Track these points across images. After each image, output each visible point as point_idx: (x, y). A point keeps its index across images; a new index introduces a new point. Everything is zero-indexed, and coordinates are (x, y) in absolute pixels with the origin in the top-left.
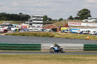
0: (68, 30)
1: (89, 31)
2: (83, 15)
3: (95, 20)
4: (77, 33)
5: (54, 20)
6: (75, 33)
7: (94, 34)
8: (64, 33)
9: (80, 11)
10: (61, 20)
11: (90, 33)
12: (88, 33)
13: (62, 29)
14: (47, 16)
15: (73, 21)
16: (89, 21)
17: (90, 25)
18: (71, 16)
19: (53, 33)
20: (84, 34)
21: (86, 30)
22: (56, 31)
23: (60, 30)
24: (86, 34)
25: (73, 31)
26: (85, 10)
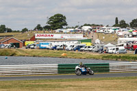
0: (35, 45)
1: (64, 46)
3: (72, 29)
4: (48, 49)
5: (15, 31)
6: (45, 48)
7: (71, 50)
8: (30, 50)
9: (52, 18)
10: (25, 30)
11: (66, 48)
12: (63, 48)
13: (27, 43)
15: (42, 32)
16: (64, 31)
17: (66, 37)
18: (39, 25)
19: (14, 50)
20: (58, 49)
21: (60, 44)
22: (19, 47)
23: (24, 45)
24: (61, 49)
25: (42, 46)
26: (58, 16)
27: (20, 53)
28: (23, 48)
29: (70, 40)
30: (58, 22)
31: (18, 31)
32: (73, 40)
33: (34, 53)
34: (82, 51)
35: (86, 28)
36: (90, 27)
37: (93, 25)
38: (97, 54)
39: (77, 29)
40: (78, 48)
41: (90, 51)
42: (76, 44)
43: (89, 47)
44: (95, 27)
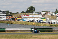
0: (21, 20)
2: (30, 10)
5: (13, 13)
6: (26, 21)
7: (37, 22)
8: (19, 21)
9: (29, 8)
10: (17, 13)
11: (35, 21)
13: (18, 18)
14: (9, 11)
15: (25, 14)
16: (34, 14)
18: (23, 11)
19: (13, 21)
20: (31, 22)
21: (32, 19)
22: (14, 20)
23: (17, 19)
24: (33, 22)
25: (24, 20)
26: (32, 7)
27: (15, 23)
28: (16, 21)
29: (36, 18)
30: (31, 10)
31: (15, 13)
32: (38, 18)
33: (21, 23)
34: (41, 22)
35: (43, 13)
36: (45, 13)
37: (46, 12)
38: (48, 24)
39: (39, 13)
40: (40, 21)
41: (45, 23)
42: (39, 19)
43: (44, 21)
44: (47, 12)
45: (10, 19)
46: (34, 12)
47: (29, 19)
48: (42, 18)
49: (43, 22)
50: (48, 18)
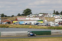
0: (17, 23)
1: (31, 23)
2: (26, 12)
3: (34, 16)
4: (23, 24)
5: (8, 17)
6: (22, 24)
7: (34, 25)
8: (15, 25)
9: (25, 10)
10: (13, 16)
11: (32, 24)
13: (14, 22)
14: (3, 14)
15: (21, 17)
16: (30, 16)
17: (31, 19)
18: (19, 14)
19: (8, 25)
20: (28, 25)
21: (29, 22)
23: (12, 23)
25: (20, 23)
26: (28, 9)
27: (11, 26)
30: (28, 12)
31: (10, 17)
32: (35, 20)
33: (17, 26)
34: (39, 25)
35: (40, 15)
36: (42, 15)
39: (36, 15)
40: (37, 24)
42: (36, 22)
43: (42, 23)
44: (44, 14)
45: (5, 23)
46: (30, 14)
47: (26, 22)
48: (39, 21)
49: (40, 24)
50: (46, 21)
